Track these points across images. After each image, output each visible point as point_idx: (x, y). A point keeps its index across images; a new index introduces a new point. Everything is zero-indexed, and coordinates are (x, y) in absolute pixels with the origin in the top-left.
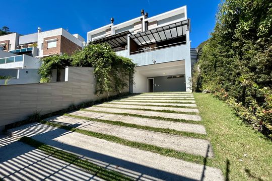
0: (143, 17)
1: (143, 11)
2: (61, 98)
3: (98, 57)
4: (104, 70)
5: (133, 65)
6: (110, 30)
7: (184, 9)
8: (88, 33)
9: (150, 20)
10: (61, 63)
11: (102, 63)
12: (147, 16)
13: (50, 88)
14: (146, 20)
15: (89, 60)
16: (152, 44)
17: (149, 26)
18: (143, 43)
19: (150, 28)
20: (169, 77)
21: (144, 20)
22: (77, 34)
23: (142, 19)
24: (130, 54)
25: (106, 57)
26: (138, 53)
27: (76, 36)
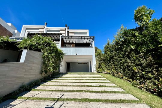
0: (67, 28)
1: (67, 25)
2: (15, 79)
3: (46, 46)
4: (50, 56)
5: (63, 54)
6: (43, 29)
7: (87, 31)
8: (23, 26)
9: (70, 31)
10: (3, 44)
11: (49, 50)
12: (69, 28)
13: (7, 69)
14: (68, 30)
15: (39, 47)
16: (73, 43)
17: (69, 34)
18: (67, 42)
19: (70, 35)
20: (79, 63)
21: (67, 30)
22: (11, 24)
23: (66, 29)
24: (61, 47)
25: (52, 47)
26: (63, 47)
27: (10, 24)
